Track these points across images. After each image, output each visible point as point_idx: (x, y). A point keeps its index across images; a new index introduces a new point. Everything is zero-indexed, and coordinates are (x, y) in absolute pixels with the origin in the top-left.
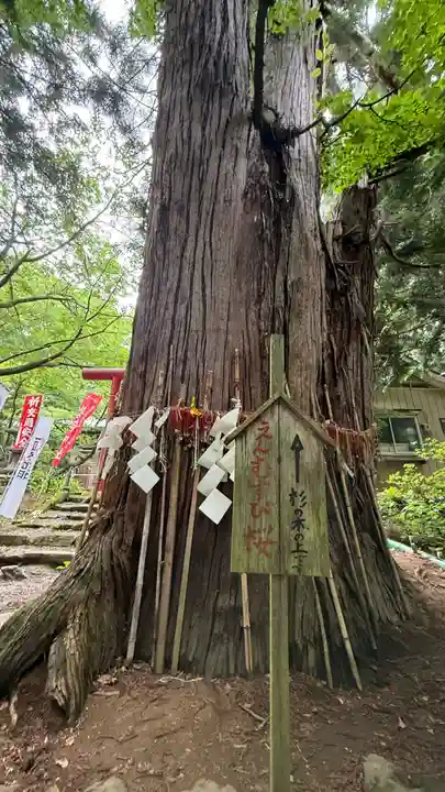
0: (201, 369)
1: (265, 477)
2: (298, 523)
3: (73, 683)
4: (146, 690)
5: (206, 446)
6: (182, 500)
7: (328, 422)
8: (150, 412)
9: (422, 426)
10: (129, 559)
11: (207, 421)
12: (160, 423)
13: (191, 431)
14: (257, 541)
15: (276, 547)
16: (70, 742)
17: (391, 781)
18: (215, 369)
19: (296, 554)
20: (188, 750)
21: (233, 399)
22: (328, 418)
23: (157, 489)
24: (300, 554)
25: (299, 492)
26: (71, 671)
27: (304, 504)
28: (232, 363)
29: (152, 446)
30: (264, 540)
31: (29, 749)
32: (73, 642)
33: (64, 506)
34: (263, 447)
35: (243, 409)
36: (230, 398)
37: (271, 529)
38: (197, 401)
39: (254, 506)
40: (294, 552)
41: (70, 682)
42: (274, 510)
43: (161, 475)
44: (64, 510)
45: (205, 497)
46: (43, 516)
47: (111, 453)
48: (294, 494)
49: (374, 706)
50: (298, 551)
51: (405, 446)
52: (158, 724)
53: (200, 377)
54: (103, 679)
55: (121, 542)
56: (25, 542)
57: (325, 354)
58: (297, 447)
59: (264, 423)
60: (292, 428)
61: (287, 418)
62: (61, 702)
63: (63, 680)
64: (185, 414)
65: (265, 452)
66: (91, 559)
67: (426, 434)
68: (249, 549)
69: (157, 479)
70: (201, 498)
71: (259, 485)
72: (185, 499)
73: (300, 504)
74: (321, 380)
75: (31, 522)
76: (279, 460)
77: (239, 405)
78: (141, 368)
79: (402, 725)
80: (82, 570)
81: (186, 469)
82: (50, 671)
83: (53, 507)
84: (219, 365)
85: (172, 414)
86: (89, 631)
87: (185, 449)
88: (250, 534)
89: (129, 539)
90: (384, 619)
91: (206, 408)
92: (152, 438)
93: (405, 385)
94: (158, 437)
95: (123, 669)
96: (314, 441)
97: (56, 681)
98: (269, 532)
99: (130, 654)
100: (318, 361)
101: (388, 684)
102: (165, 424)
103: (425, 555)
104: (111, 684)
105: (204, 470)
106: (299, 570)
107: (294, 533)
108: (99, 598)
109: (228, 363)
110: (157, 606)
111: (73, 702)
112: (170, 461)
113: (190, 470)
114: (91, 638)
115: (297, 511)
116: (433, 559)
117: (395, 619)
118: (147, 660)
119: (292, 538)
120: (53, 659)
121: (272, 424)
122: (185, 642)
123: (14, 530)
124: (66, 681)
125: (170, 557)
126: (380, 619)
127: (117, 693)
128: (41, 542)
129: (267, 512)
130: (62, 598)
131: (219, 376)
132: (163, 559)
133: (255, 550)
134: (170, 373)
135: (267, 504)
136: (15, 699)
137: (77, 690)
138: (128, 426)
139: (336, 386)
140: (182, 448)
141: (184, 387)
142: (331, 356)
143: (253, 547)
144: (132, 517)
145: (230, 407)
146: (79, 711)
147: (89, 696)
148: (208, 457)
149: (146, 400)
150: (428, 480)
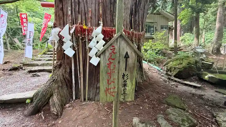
0: (86, 8)
1: (113, 70)
2: (125, 85)
3: (58, 109)
4: (79, 106)
5: (91, 40)
6: (84, 59)
7: (132, 30)
8: (67, 27)
9: (156, 28)
10: (69, 76)
11: (90, 31)
12: (72, 31)
13: (85, 35)
14: (109, 92)
15: (116, 93)
16: (60, 122)
17: (139, 123)
18: (92, 8)
19: (123, 95)
20: (91, 121)
21: (99, 22)
22: (132, 29)
23: (75, 55)
24: (124, 95)
25: (126, 75)
26: (57, 106)
27: (128, 79)
28: (99, 5)
29: (70, 40)
30: (112, 91)
31: (49, 125)
32: (56, 99)
33: (48, 53)
34: (112, 57)
35: (104, 26)
36: (98, 22)
37: (115, 88)
38: (86, 22)
39: (108, 80)
40: (122, 94)
41: (57, 109)
42: (116, 81)
43: (75, 51)
44: (48, 54)
45: (92, 58)
46: (42, 56)
47: (56, 42)
48: (124, 75)
49: (135, 104)
50: (124, 94)
51: (150, 33)
52: (83, 115)
53: (86, 11)
54: (67, 105)
55: (65, 71)
56: (37, 65)
57: (134, 2)
58: (127, 57)
59: (113, 46)
60: (125, 49)
61: (123, 44)
62: (56, 113)
63: (55, 108)
64: (81, 28)
65: (113, 59)
66: (57, 77)
67: (156, 30)
68: (106, 95)
69: (74, 52)
70: (90, 58)
71: (110, 73)
72: (85, 58)
73: (126, 78)
74: (131, 14)
75: (38, 59)
76: (119, 62)
77: (102, 24)
78: (61, 6)
79: (141, 108)
80: (54, 80)
81: (84, 49)
82: (51, 107)
83: (44, 54)
84: (93, 5)
85: (76, 27)
86: (60, 95)
87: (83, 41)
88: (107, 90)
89: (68, 70)
90: (139, 82)
91: (89, 25)
92: (70, 37)
93: (155, 14)
94: (72, 37)
95: (73, 102)
96: (134, 54)
97: (53, 109)
98: (114, 89)
99: (74, 98)
100: (131, 6)
101: (139, 98)
102: (74, 32)
103: (150, 64)
104: (70, 106)
105: (90, 49)
106: (124, 99)
107: (123, 88)
108: (62, 87)
109: (97, 5)
110: (80, 87)
111: (59, 113)
112: (78, 45)
113: (85, 49)
114: (61, 96)
115: (124, 81)
116: (152, 65)
117: (142, 81)
118: (79, 99)
119: (122, 90)
120: (51, 103)
121: (116, 47)
122: (89, 95)
123: (33, 61)
124: (56, 108)
125: (82, 75)
126: (138, 82)
127: (71, 108)
128: (43, 65)
129: (113, 82)
130: (50, 87)
131: (94, 12)
132: (80, 76)
133: (108, 95)
134: (73, 9)
135: (114, 79)
136: (42, 113)
137: (60, 110)
138: (60, 32)
139: (136, 16)
140: (82, 41)
141: (80, 16)
142: (136, 4)
143: (108, 94)
144: (68, 64)
145: (98, 25)
146: (61, 114)
147: (64, 110)
148: (92, 44)
149: (65, 22)
150: (154, 44)
